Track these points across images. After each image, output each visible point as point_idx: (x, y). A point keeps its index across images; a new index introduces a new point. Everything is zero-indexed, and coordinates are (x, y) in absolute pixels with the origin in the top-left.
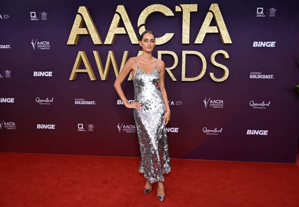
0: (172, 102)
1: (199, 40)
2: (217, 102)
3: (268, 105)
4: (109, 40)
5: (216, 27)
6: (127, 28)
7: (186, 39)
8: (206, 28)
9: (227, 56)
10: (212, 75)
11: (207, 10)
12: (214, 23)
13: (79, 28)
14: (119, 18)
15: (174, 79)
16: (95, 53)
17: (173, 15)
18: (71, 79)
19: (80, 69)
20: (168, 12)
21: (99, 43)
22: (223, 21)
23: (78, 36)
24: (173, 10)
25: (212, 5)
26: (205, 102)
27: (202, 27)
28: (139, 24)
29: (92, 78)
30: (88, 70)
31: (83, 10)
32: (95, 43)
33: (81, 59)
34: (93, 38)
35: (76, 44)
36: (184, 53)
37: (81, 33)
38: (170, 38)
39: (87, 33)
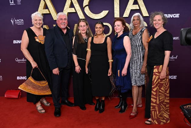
3: (176, 58)
5: (137, 5)
6: (76, 8)
7: (117, 14)
8: (131, 6)
9: (146, 25)
12: (136, 2)
13: (43, 9)
14: (70, 1)
22: (142, 1)
27: (128, 5)
28: (84, 5)
32: (54, 19)
34: (53, 16)
37: (45, 13)
38: (106, 14)
39: (49, 13)
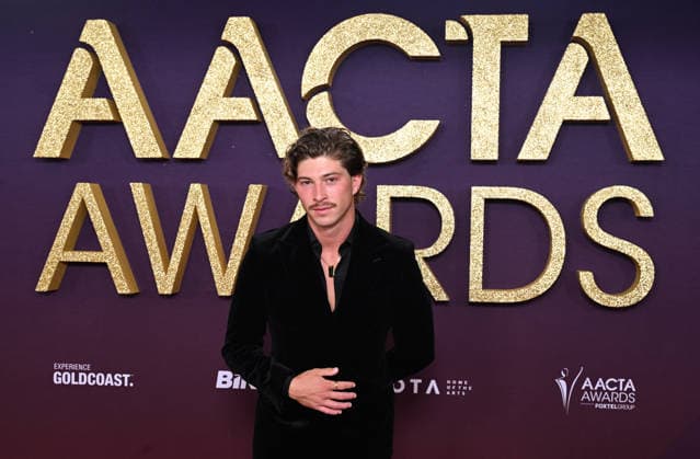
0: (433, 383)
1: (538, 144)
2: (611, 384)
4: (192, 143)
5: (601, 99)
6: (260, 101)
7: (485, 142)
8: (562, 103)
9: (645, 208)
10: (586, 279)
11: (567, 37)
12: (591, 83)
13: (84, 95)
14: (233, 61)
15: (440, 295)
16: (139, 191)
17: (436, 53)
18: (43, 285)
19: (77, 248)
20: (418, 44)
21: (152, 155)
22: (627, 75)
23: (79, 127)
24: (437, 34)
25: (585, 17)
26: (563, 384)
27: (548, 98)
28: (307, 85)
29: (123, 286)
30: (109, 253)
31: (98, 32)
32: (138, 154)
33: (84, 213)
34: (130, 136)
35: (68, 156)
36: (479, 195)
37: (90, 116)
38: (425, 138)
39: (112, 118)
